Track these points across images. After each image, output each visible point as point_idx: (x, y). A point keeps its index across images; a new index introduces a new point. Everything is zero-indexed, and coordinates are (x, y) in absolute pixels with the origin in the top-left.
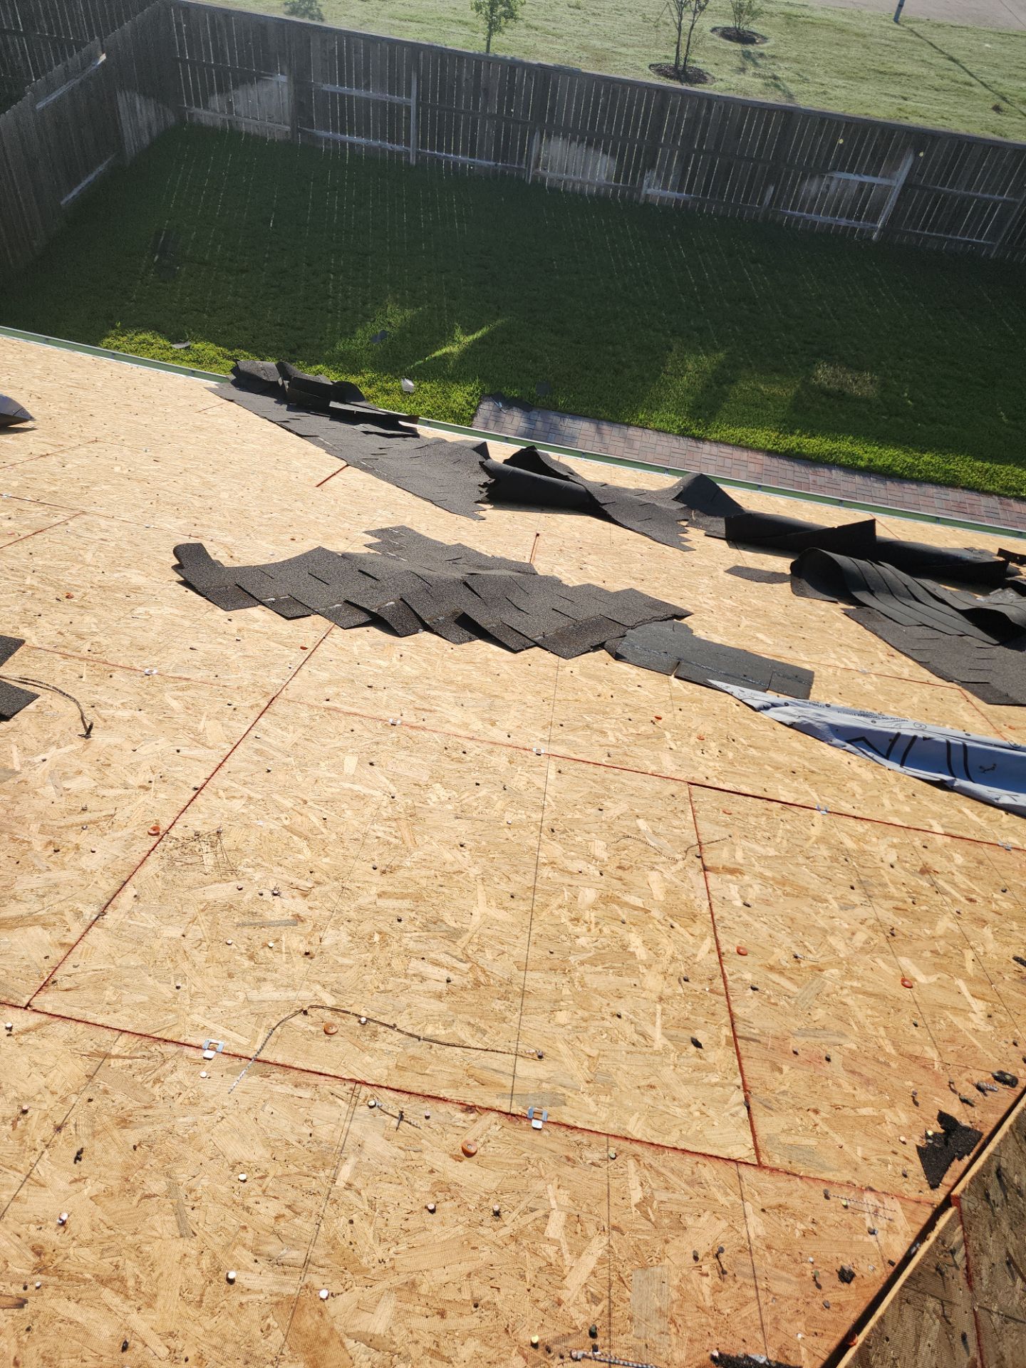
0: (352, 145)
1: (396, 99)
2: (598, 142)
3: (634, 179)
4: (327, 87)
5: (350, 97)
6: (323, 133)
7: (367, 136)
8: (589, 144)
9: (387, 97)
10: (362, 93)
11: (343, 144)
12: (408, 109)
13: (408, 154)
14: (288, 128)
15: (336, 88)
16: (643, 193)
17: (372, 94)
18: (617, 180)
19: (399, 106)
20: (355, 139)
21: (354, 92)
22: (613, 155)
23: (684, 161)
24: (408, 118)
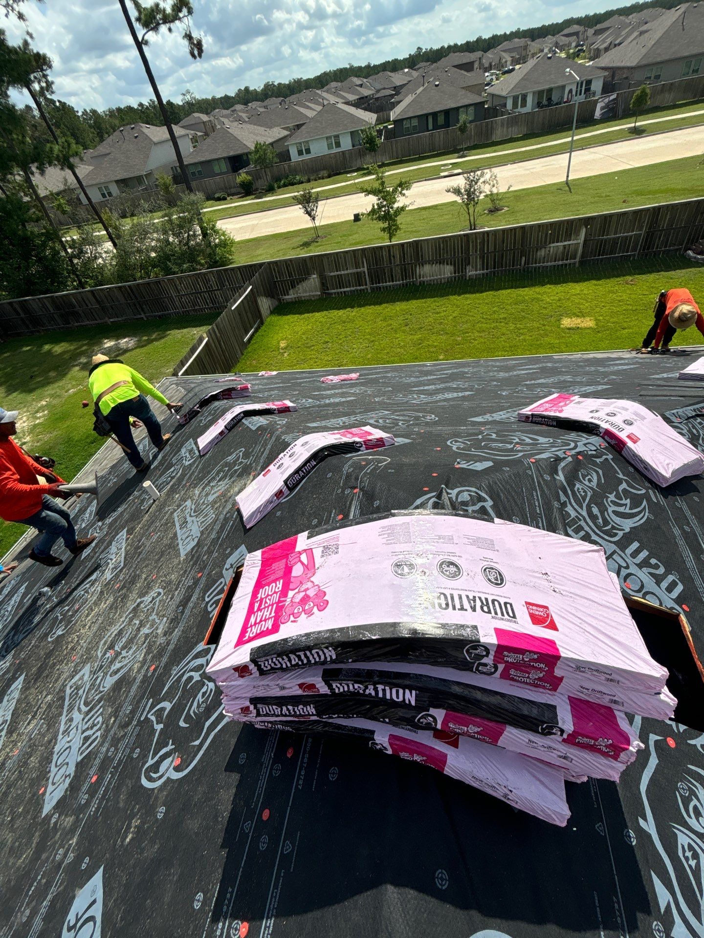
0: (345, 292)
1: (359, 270)
2: (444, 262)
3: (462, 272)
4: (332, 274)
5: (341, 275)
6: (333, 291)
7: (350, 286)
8: (440, 263)
9: (355, 270)
10: (346, 272)
11: (341, 292)
12: (364, 272)
13: (367, 289)
14: (319, 293)
15: (336, 273)
16: (468, 276)
17: (349, 271)
18: (455, 273)
19: (360, 272)
20: (345, 289)
21: (343, 272)
22: (451, 264)
23: (482, 258)
24: (365, 275)
